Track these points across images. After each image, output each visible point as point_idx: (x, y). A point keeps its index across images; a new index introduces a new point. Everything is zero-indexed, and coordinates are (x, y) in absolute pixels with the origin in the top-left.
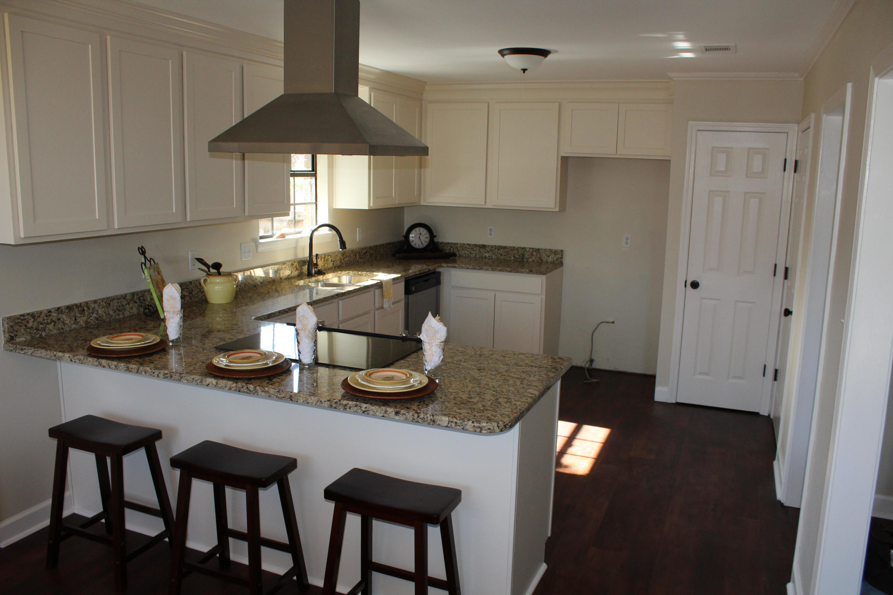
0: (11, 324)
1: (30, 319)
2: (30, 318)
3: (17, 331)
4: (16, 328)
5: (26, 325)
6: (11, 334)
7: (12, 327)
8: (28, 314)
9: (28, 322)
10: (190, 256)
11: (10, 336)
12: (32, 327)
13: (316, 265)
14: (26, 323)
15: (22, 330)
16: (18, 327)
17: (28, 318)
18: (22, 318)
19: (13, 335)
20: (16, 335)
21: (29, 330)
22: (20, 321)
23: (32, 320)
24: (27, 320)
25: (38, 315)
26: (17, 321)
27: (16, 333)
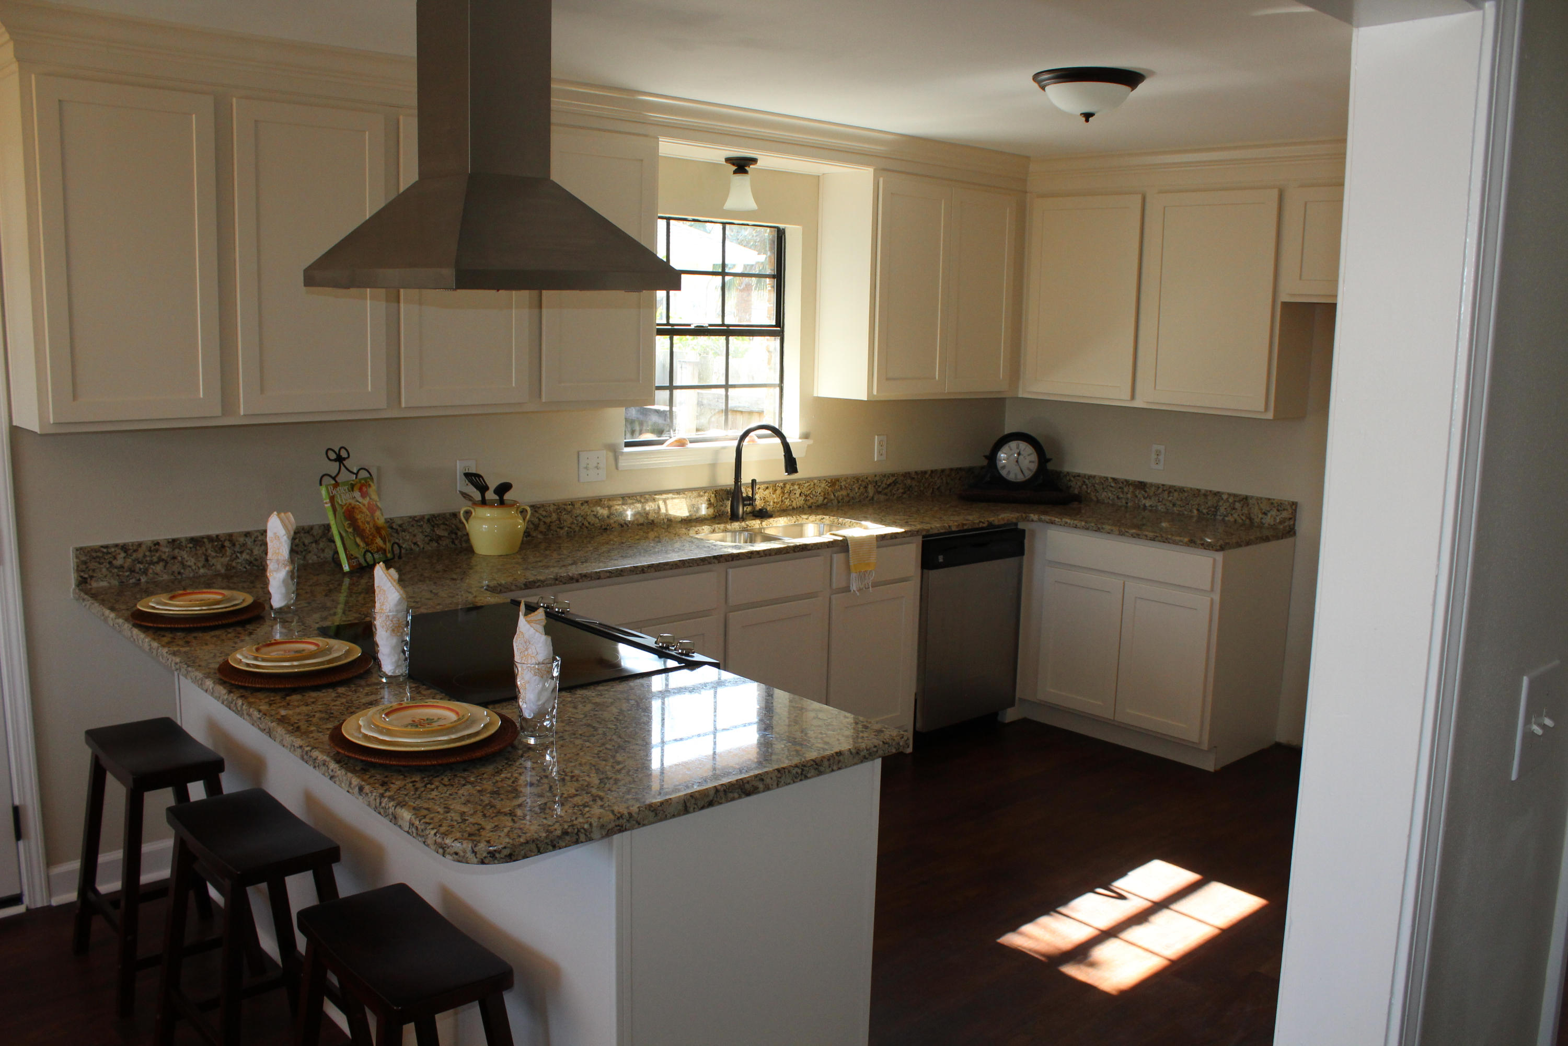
0: (84, 558)
1: (119, 554)
2: (118, 551)
3: (94, 570)
4: (93, 565)
5: (110, 563)
6: (82, 574)
7: (85, 563)
8: (116, 545)
9: (115, 558)
10: (460, 467)
11: (81, 577)
12: (122, 567)
13: (751, 499)
14: (111, 559)
15: (104, 570)
16: (96, 564)
17: (115, 551)
18: (105, 550)
19: (86, 576)
20: (92, 577)
21: (116, 570)
22: (100, 554)
23: (123, 555)
24: (114, 554)
25: (135, 548)
26: (94, 554)
27: (91, 573)
